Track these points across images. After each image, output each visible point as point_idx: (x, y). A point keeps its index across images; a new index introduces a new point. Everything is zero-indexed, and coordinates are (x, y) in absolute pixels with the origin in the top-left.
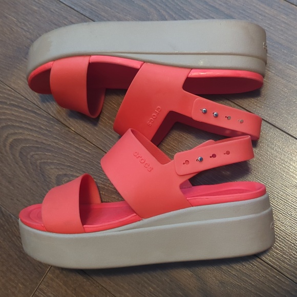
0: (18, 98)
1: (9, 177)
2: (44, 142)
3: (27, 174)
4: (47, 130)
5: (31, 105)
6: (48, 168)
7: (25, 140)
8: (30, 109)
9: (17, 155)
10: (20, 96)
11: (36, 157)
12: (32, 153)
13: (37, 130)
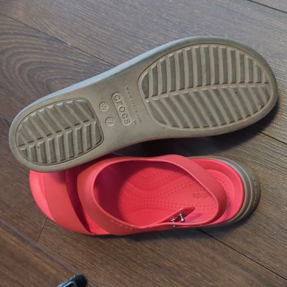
0: (20, 26)
1: (22, 99)
2: (47, 61)
3: (37, 93)
4: (48, 50)
5: (32, 30)
6: (53, 83)
7: (31, 63)
8: (31, 34)
9: (26, 77)
10: (21, 24)
11: (42, 76)
12: (38, 73)
13: (40, 51)
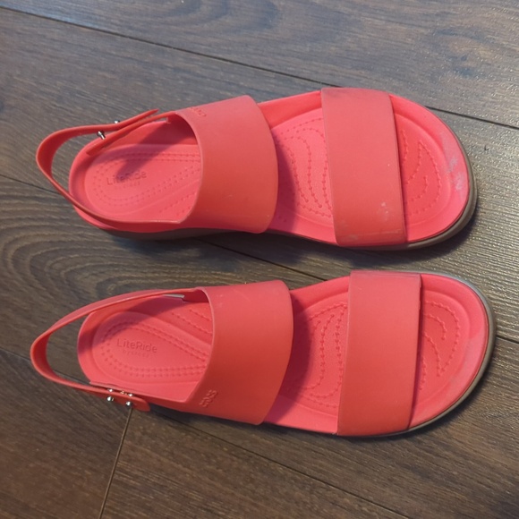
1: (25, 311)
2: (63, 239)
3: (52, 297)
4: (62, 220)
5: (28, 188)
6: (79, 278)
7: (34, 245)
8: (27, 195)
9: (28, 273)
10: (6, 180)
11: (58, 266)
12: (50, 262)
13: (48, 224)
